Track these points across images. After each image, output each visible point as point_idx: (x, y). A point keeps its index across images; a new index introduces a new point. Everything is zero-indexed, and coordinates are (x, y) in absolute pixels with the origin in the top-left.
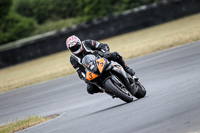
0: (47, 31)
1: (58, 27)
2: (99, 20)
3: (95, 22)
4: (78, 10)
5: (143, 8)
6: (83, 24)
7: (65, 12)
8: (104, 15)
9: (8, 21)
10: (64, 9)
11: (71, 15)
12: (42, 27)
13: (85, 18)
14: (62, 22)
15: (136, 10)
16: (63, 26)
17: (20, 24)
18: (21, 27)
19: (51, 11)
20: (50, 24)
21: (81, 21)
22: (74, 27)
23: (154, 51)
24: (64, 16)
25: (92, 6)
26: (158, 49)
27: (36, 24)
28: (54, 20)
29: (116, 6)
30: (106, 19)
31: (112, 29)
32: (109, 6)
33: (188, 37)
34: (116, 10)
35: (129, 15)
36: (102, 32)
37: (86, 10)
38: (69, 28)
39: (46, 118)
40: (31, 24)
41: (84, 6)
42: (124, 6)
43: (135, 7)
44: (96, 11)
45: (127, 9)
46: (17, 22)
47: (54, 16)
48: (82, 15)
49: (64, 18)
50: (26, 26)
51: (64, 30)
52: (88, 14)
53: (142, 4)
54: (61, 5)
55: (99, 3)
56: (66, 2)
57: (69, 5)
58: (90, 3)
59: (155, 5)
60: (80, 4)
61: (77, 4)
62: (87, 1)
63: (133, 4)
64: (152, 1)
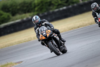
0: (17, 19)
1: (22, 18)
2: (42, 14)
4: (32, 9)
5: (65, 8)
7: (25, 10)
8: (45, 11)
10: (25, 8)
11: (29, 11)
12: (14, 17)
14: (24, 15)
15: (61, 9)
16: (24, 17)
17: (3, 16)
18: (3, 17)
19: (19, 10)
20: (18, 16)
21: (34, 14)
22: (30, 17)
23: (70, 30)
25: (39, 7)
26: (72, 29)
27: (11, 16)
28: (20, 14)
29: (51, 7)
30: (46, 13)
32: (48, 7)
33: (87, 22)
34: (51, 9)
35: (58, 11)
37: (36, 9)
38: (27, 18)
40: (8, 16)
41: (35, 7)
42: (55, 7)
43: (60, 7)
44: (41, 9)
48: (34, 12)
49: (25, 13)
50: (6, 17)
51: (25, 19)
52: (37, 11)
53: (64, 6)
54: (23, 6)
55: (43, 5)
56: (26, 5)
57: (27, 7)
58: (38, 5)
59: (70, 6)
60: (33, 6)
61: (31, 6)
62: (36, 4)
63: (59, 6)
64: (69, 5)
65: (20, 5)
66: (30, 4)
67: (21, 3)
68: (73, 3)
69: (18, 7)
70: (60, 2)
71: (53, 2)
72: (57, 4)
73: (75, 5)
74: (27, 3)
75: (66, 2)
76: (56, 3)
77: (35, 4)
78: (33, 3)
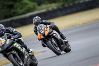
0: (42, 9)
3: (66, 5)
6: (60, 7)
8: (71, 2)
9: (23, 4)
12: (40, 7)
13: (61, 4)
14: (49, 5)
17: (28, 6)
20: (43, 6)
21: (59, 5)
22: (55, 8)
23: (95, 21)
26: (97, 20)
27: (36, 6)
28: (46, 4)
30: (71, 4)
31: (74, 9)
36: (69, 11)
39: (40, 52)
40: (34, 6)
46: (27, 4)
49: (51, 3)
51: (50, 9)
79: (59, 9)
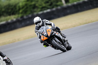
1: (6, 20)
2: (27, 16)
3: (25, 17)
4: (17, 11)
5: (49, 10)
6: (19, 18)
7: (10, 12)
8: (30, 14)
10: (10, 11)
11: (13, 14)
13: (20, 15)
14: (8, 17)
15: (45, 11)
16: (9, 19)
19: (3, 12)
20: (3, 18)
21: (18, 17)
22: (15, 20)
24: (10, 14)
25: (23, 9)
28: (4, 16)
29: (35, 10)
30: (30, 16)
32: (32, 10)
34: (35, 12)
35: (42, 14)
36: (28, 22)
37: (21, 11)
38: (12, 20)
41: (19, 10)
42: (39, 10)
44: (25, 12)
45: (41, 11)
47: (5, 14)
48: (19, 14)
49: (10, 15)
51: (9, 21)
52: (22, 13)
54: (8, 9)
55: (27, 8)
56: (11, 7)
57: (12, 9)
58: (23, 8)
59: (54, 9)
60: (18, 8)
61: (16, 8)
62: (21, 7)
63: (43, 9)
64: (53, 7)
65: (4, 7)
66: (15, 6)
67: (6, 6)
68: (57, 6)
69: (3, 10)
70: (44, 5)
71: (37, 5)
72: (41, 7)
73: (59, 8)
74: (12, 6)
75: (50, 5)
76: (40, 5)
77: (19, 7)
78: (18, 6)
79: (18, 21)
